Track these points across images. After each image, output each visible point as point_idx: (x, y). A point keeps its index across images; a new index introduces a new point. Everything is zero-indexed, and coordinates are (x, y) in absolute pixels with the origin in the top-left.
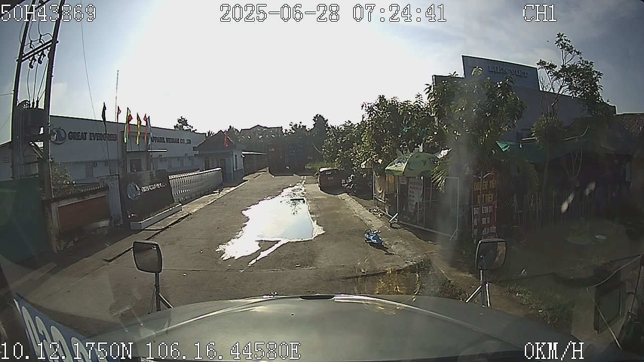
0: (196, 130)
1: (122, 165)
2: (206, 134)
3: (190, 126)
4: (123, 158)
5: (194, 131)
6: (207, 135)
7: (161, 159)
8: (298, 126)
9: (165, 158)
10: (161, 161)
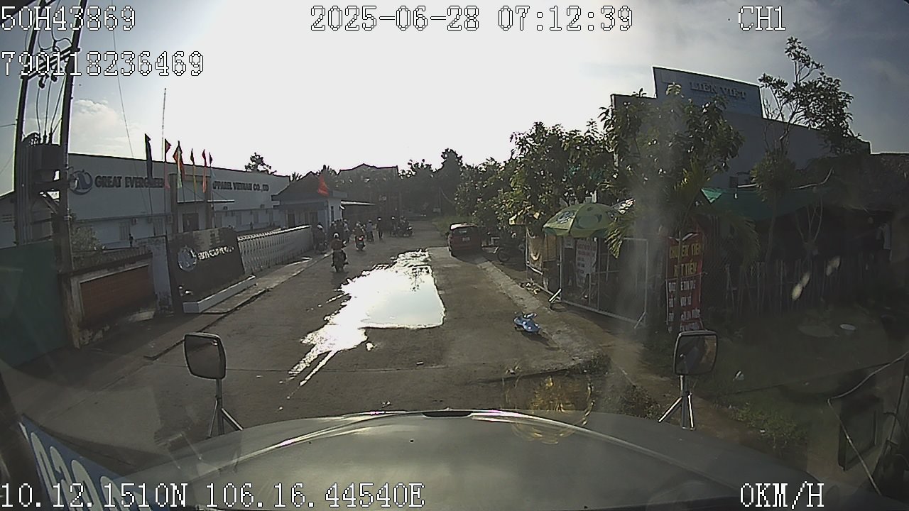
0: (276, 171)
1: (172, 222)
2: (290, 177)
3: (268, 166)
4: (172, 211)
5: (272, 173)
6: (292, 179)
7: (226, 212)
8: (420, 165)
9: (232, 211)
10: (226, 215)
